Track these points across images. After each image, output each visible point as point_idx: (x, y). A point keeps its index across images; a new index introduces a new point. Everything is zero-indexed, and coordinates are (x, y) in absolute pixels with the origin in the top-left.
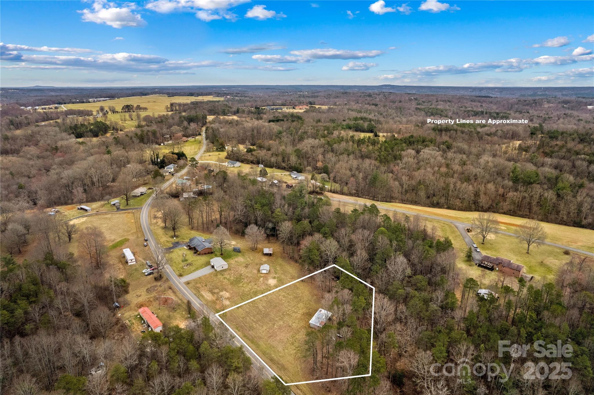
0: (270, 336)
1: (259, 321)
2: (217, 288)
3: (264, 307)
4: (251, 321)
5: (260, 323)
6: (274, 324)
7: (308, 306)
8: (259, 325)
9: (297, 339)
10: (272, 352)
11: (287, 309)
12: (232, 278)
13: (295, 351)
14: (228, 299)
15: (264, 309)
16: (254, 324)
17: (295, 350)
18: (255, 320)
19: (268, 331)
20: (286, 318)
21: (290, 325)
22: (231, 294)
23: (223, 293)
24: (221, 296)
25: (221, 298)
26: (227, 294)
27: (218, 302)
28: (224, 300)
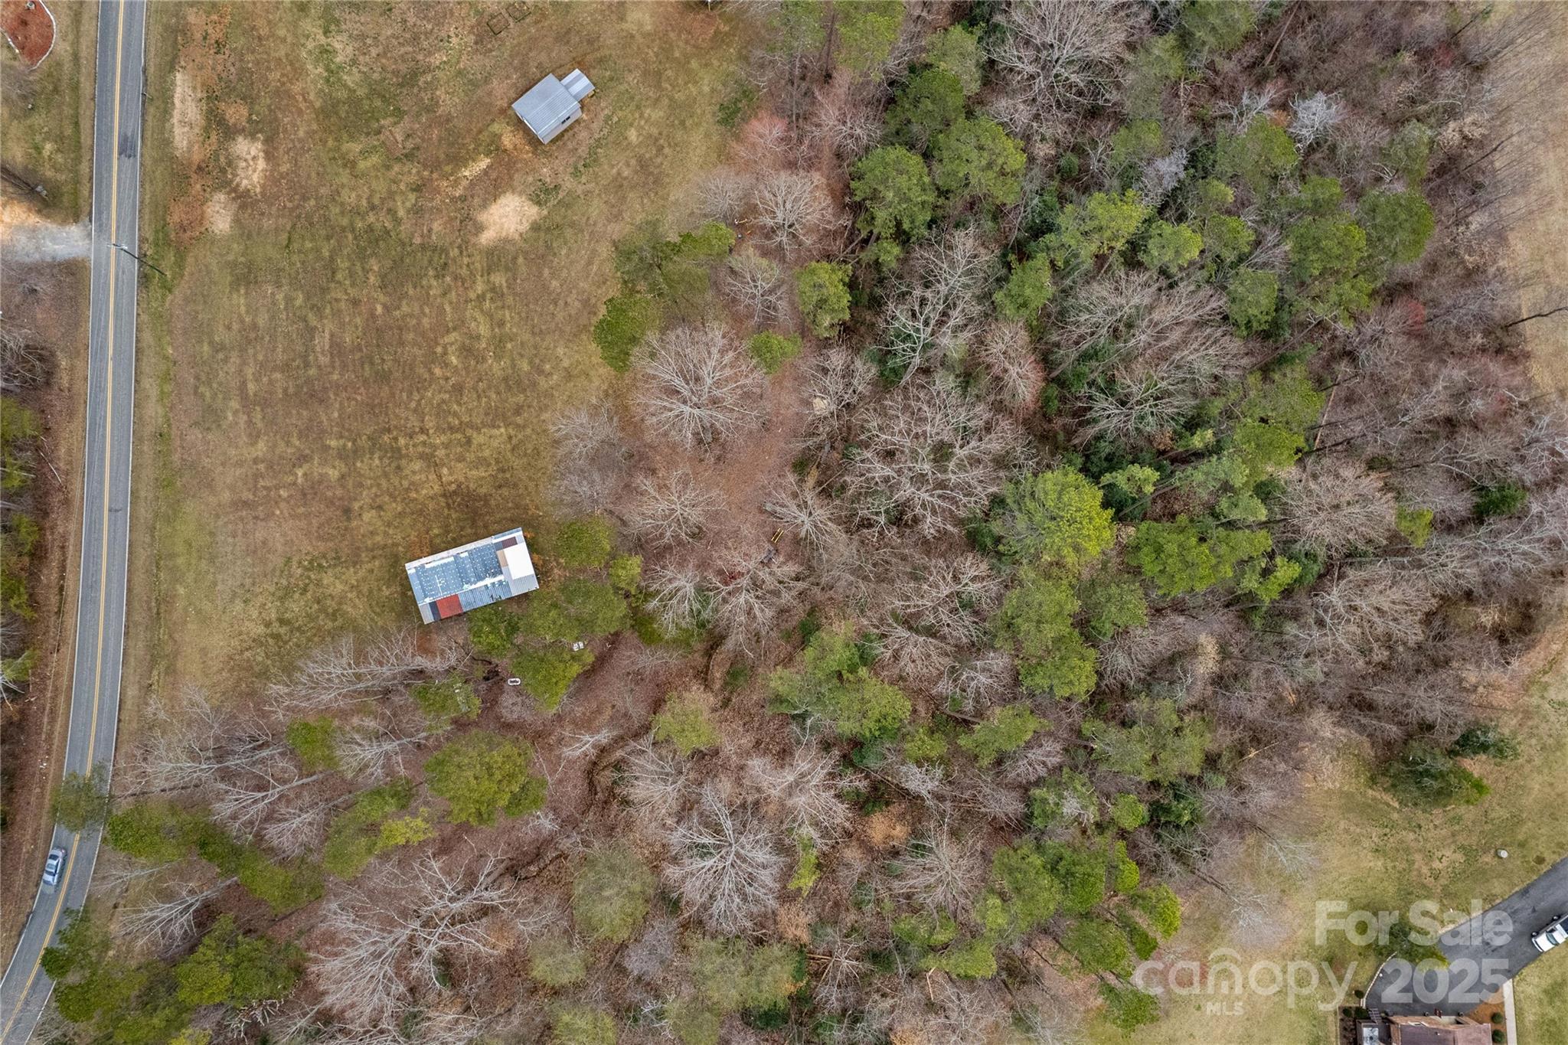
0: (246, 504)
1: (265, 403)
2: (249, 99)
3: (337, 348)
4: (234, 383)
5: (258, 416)
6: (303, 459)
7: (517, 463)
8: (250, 423)
9: (319, 584)
10: (190, 577)
11: (414, 422)
12: (351, 79)
13: (261, 630)
14: (243, 199)
15: (324, 360)
16: (234, 404)
17: (268, 625)
18: (251, 387)
19: (257, 476)
20: (370, 465)
21: (356, 506)
22: (273, 179)
23: (248, 151)
24: (230, 163)
25: (223, 171)
26: (261, 164)
27: (198, 186)
28: (221, 197)
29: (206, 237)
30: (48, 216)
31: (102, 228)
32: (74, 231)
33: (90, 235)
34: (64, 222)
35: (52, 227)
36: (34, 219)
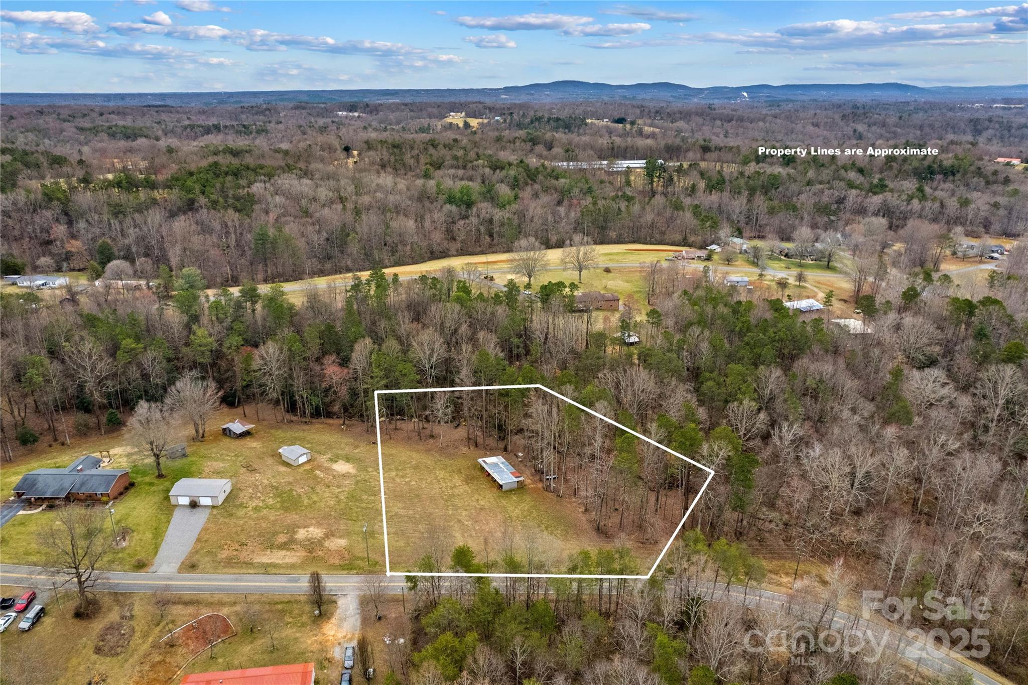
2: (275, 533)
3: (405, 508)
14: (329, 535)
15: (411, 512)
22: (319, 525)
23: (301, 534)
24: (309, 540)
25: (312, 543)
26: (311, 529)
27: (320, 553)
28: (327, 544)
29: (348, 549)
30: (332, 614)
31: (341, 589)
32: (341, 602)
33: (344, 595)
34: (336, 608)
35: (338, 611)
36: (333, 620)
